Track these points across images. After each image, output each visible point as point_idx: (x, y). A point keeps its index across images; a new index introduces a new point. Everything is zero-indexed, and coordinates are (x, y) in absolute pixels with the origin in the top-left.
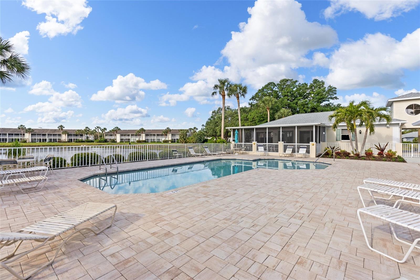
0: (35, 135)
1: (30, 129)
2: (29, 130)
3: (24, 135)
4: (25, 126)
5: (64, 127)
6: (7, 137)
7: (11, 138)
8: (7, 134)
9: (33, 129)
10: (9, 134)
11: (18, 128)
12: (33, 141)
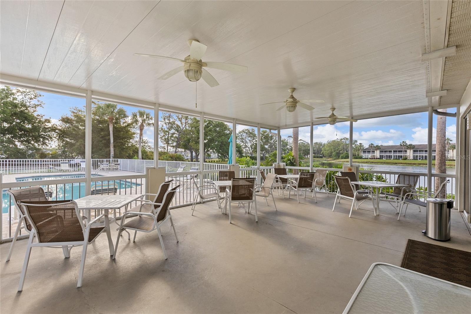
0: (417, 151)
1: (411, 145)
2: (411, 147)
3: (406, 151)
4: (407, 143)
5: (451, 141)
6: (392, 154)
7: (395, 155)
8: (392, 151)
9: (414, 145)
10: (394, 151)
11: (400, 144)
12: (415, 158)
